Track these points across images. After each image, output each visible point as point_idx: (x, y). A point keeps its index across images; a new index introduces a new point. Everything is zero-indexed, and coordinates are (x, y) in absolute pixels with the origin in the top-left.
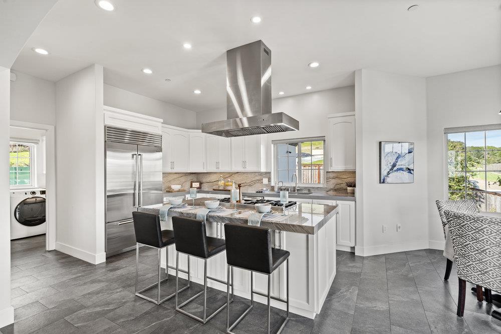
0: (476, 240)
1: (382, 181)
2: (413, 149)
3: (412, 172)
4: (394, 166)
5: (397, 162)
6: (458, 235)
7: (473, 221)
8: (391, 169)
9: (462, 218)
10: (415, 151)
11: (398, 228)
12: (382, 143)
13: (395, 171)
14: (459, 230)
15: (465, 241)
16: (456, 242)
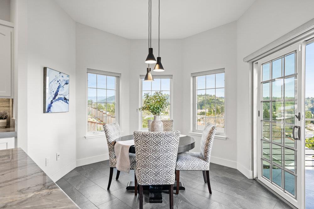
0: (155, 151)
1: (47, 110)
2: (68, 80)
3: (68, 101)
4: (56, 94)
5: (58, 91)
6: (143, 150)
7: (156, 137)
8: (54, 98)
9: (149, 136)
10: (70, 83)
11: (58, 157)
12: (48, 70)
13: (57, 100)
14: (144, 146)
15: (147, 154)
16: (140, 156)
